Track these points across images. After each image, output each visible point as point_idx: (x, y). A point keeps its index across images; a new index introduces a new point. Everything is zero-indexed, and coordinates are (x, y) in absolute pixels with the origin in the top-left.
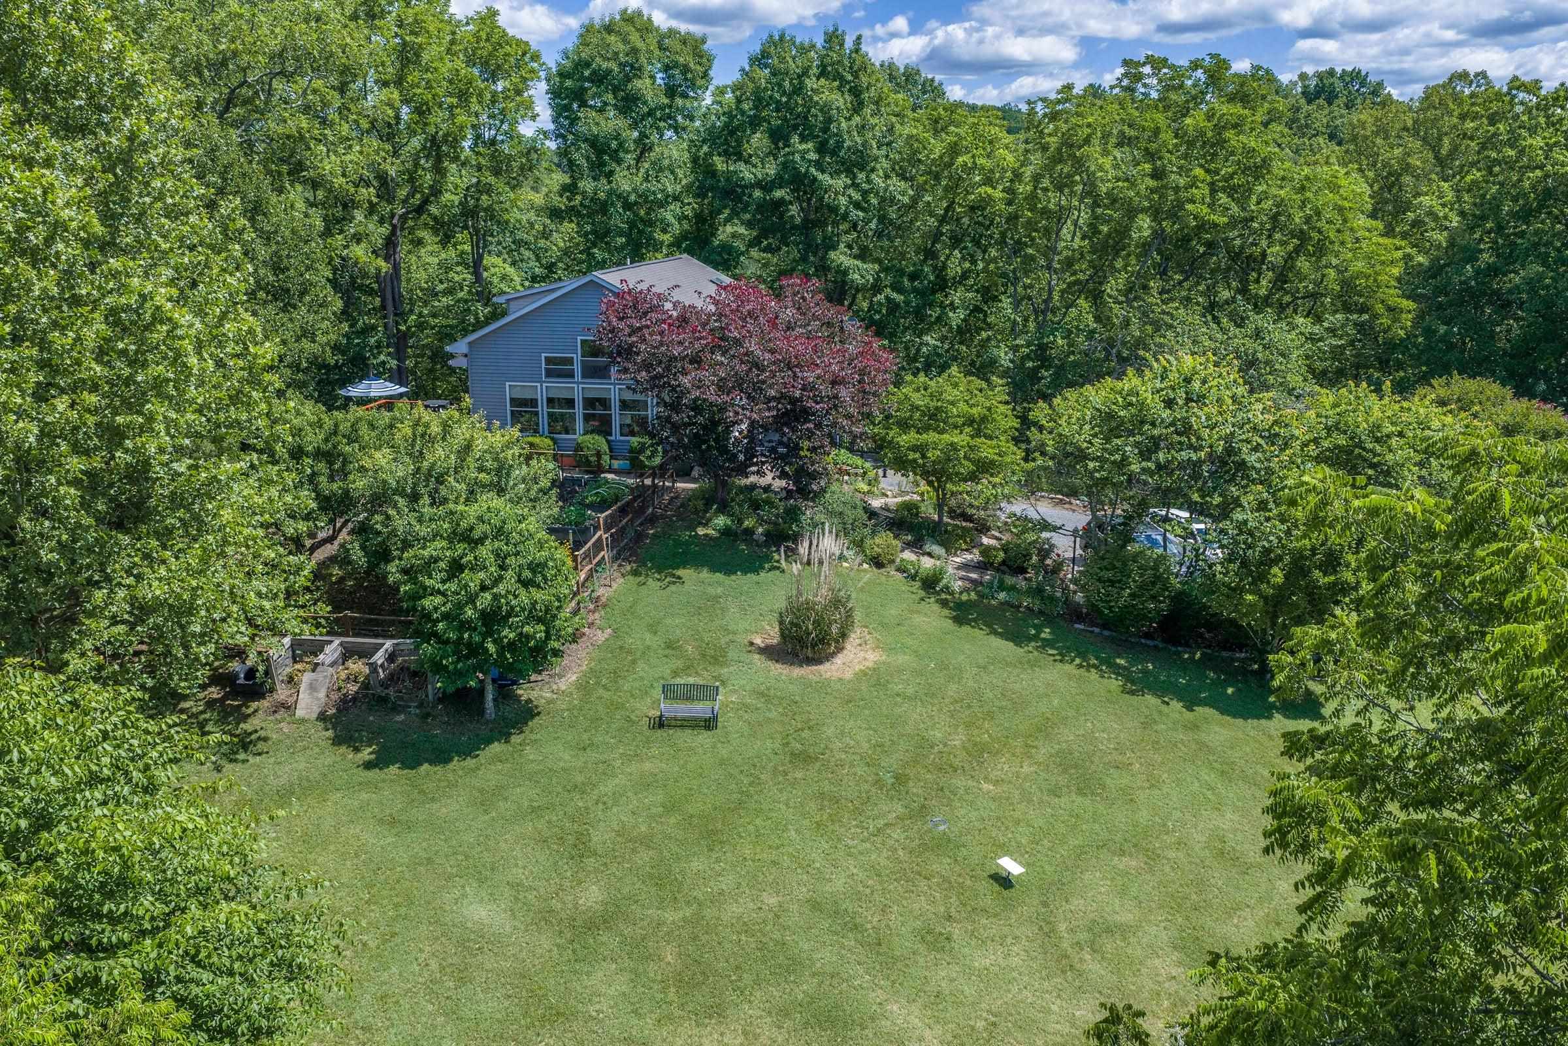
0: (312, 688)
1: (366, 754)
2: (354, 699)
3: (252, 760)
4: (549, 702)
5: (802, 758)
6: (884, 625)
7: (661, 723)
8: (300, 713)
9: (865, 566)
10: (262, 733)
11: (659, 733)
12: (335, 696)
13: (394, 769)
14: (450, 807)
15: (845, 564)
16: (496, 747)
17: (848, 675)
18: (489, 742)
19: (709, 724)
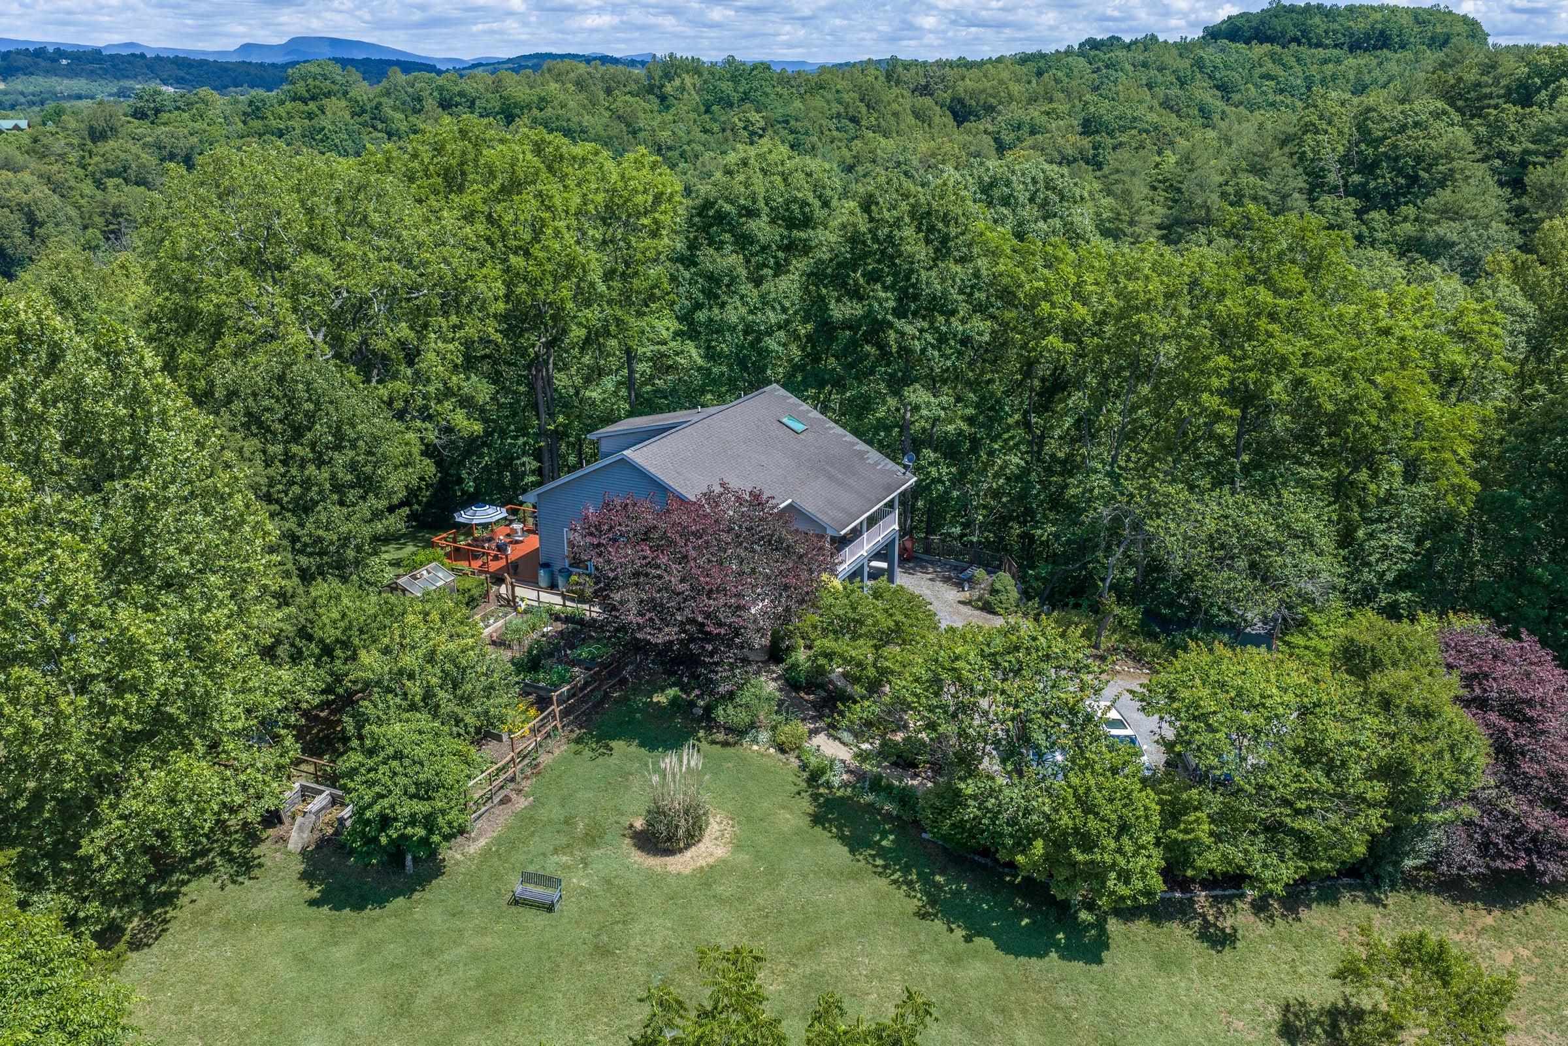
0: (301, 829)
1: (315, 893)
2: (329, 840)
3: (247, 882)
4: (457, 863)
5: (602, 951)
6: (749, 819)
7: (516, 902)
8: (290, 846)
9: (772, 750)
10: (262, 860)
11: (513, 909)
12: (317, 835)
13: (325, 909)
14: (341, 953)
15: (755, 747)
16: (400, 901)
17: (687, 871)
18: (396, 896)
19: (550, 908)
